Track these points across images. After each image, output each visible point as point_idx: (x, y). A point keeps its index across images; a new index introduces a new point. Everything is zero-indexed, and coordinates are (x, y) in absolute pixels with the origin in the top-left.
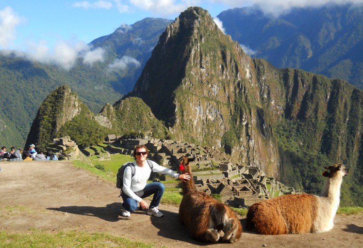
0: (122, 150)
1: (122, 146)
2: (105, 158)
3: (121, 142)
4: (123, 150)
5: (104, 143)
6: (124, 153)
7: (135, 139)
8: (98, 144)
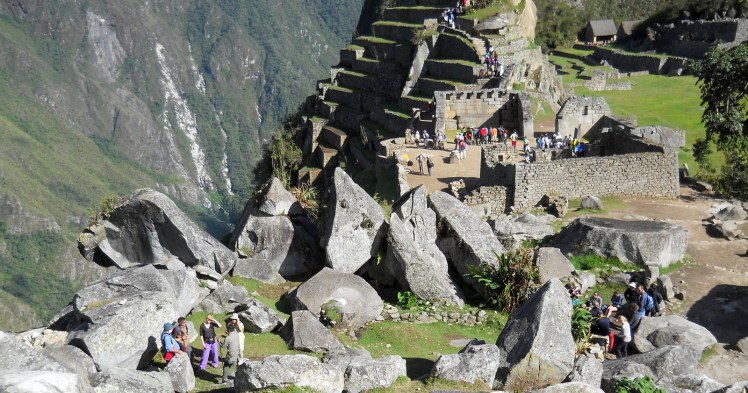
0: (658, 60)
1: (659, 46)
2: (609, 82)
3: (651, 35)
4: (663, 59)
5: (577, 47)
6: (668, 70)
7: (712, 18)
8: (558, 49)
